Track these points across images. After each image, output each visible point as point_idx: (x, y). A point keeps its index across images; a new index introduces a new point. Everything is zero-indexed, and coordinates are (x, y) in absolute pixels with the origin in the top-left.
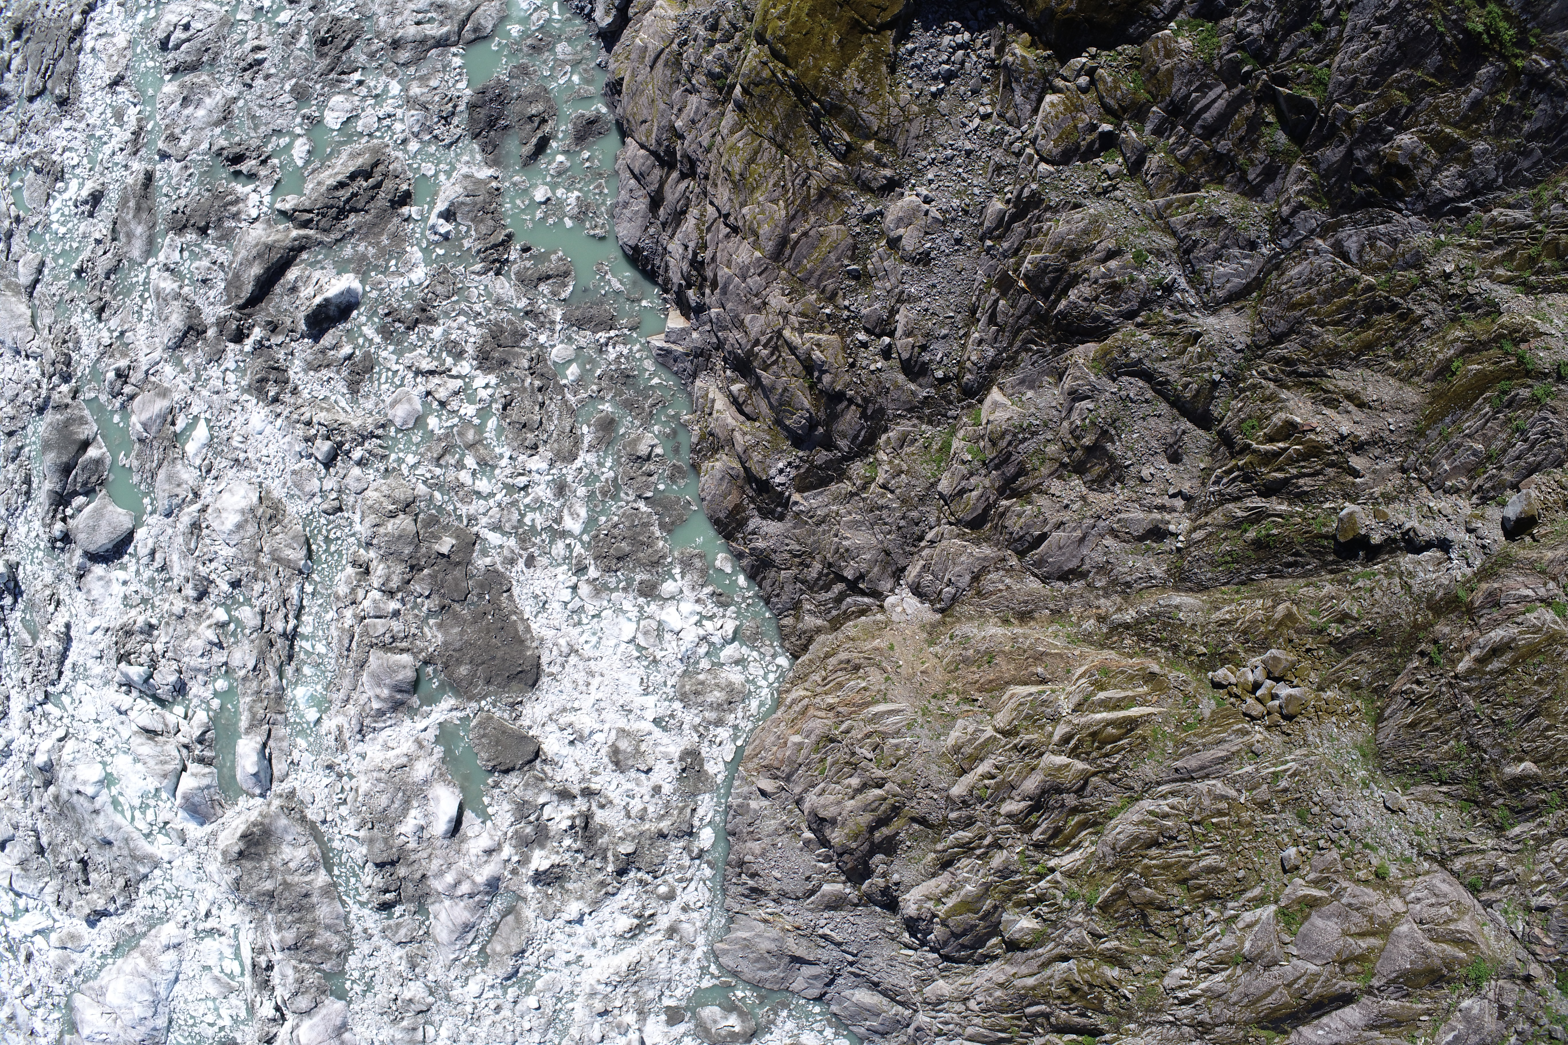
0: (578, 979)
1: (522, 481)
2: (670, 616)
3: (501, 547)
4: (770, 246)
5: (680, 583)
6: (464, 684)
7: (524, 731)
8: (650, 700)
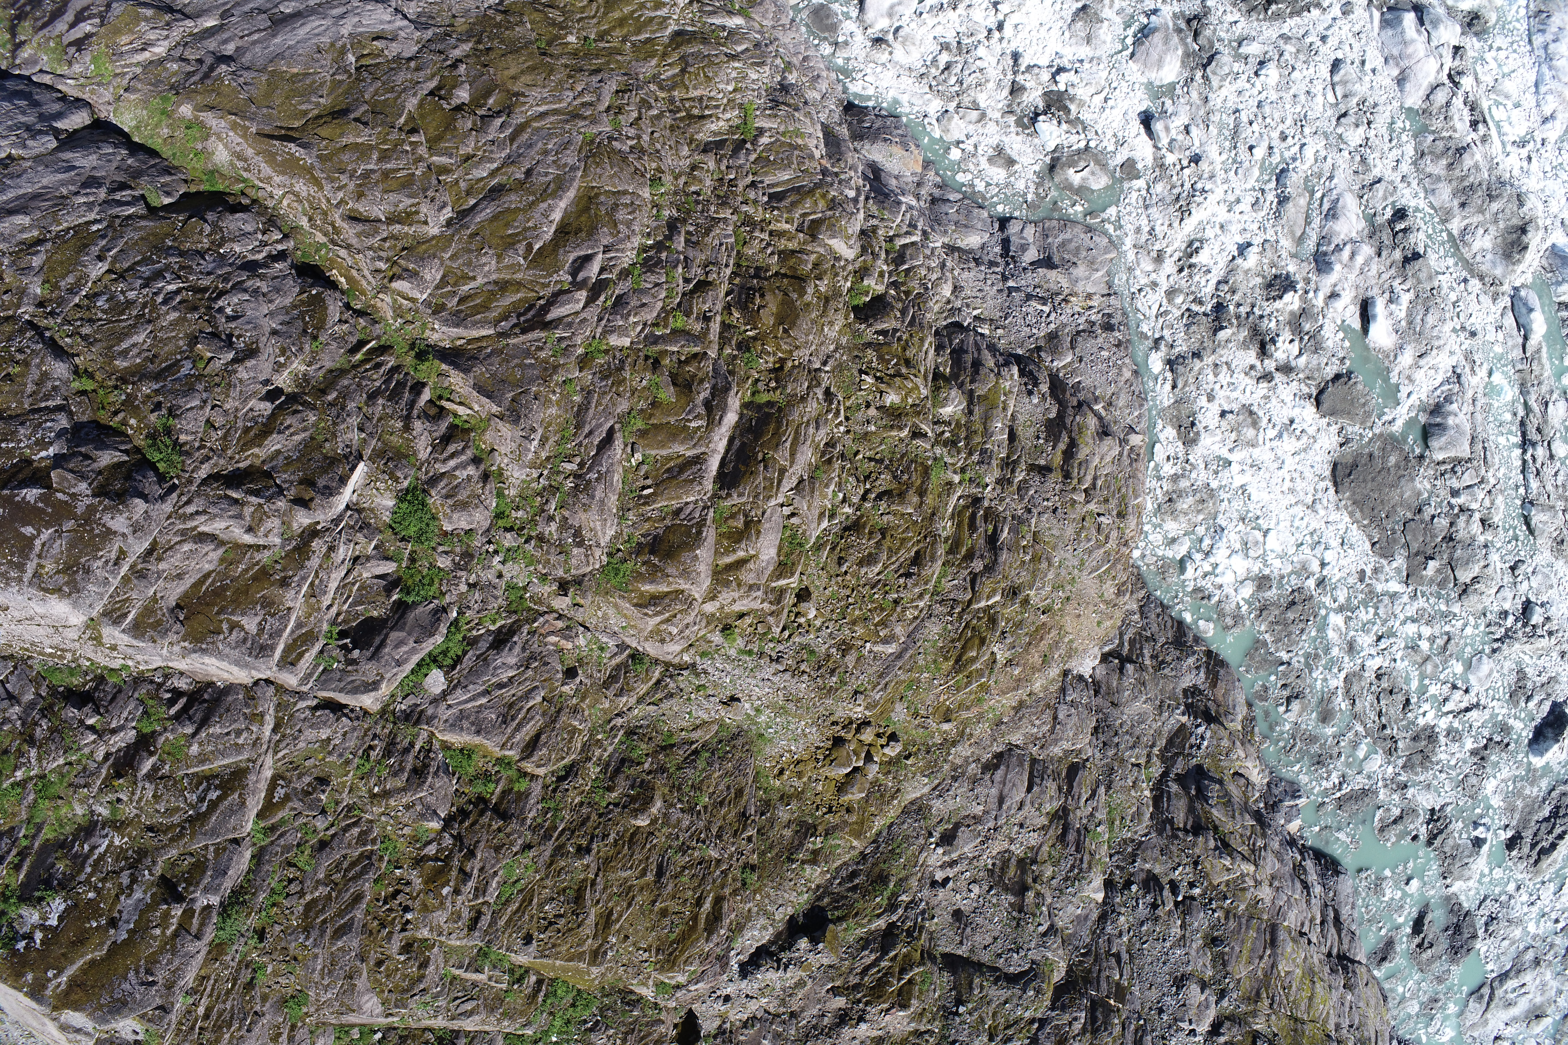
0: (1225, 187)
1: (1383, 644)
2: (1241, 565)
3: (1387, 581)
4: (1282, 935)
5: (1239, 598)
6: (1389, 447)
7: (1333, 419)
8: (1238, 481)
